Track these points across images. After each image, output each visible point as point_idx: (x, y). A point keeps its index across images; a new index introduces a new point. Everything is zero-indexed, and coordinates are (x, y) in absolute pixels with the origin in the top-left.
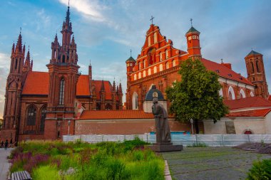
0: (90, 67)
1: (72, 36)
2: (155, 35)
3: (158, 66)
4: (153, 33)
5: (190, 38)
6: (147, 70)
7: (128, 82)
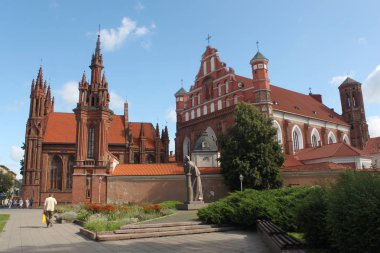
0: (126, 105)
1: (102, 72)
2: (213, 60)
3: (216, 102)
4: (210, 58)
5: (255, 67)
6: (202, 107)
7: (178, 123)
